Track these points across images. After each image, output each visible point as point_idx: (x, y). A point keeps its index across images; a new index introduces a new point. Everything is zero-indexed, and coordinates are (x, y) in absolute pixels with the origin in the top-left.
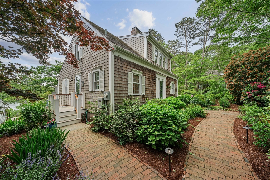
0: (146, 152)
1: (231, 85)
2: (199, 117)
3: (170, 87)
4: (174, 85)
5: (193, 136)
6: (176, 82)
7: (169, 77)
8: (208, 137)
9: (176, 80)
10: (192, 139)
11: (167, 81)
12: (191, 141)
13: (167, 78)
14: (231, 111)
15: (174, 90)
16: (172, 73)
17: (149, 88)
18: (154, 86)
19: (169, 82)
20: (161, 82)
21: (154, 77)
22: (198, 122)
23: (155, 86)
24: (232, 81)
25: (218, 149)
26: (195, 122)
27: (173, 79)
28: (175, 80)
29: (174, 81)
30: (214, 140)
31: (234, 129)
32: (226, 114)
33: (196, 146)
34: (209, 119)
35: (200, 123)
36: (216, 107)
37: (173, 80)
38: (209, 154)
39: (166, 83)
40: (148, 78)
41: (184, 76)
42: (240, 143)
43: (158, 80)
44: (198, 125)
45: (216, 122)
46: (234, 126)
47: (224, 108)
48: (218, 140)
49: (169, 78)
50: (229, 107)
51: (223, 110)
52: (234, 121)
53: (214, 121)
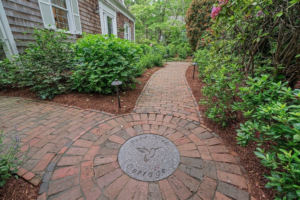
0: (88, 100)
1: (191, 31)
2: (157, 67)
3: (123, 30)
4: (129, 29)
5: (148, 81)
6: (132, 25)
7: (121, 13)
8: (163, 80)
9: (133, 22)
10: (147, 83)
11: (118, 19)
12: (146, 85)
13: (119, 14)
14: (187, 61)
15: (130, 37)
16: (126, 7)
17: (89, 24)
18: (98, 23)
19: (123, 23)
20: (109, 19)
21: (94, 4)
22: (155, 70)
23: (100, 22)
24: (192, 27)
25: (170, 86)
26: (152, 70)
27: (127, 18)
28: (130, 21)
29: (129, 23)
30: (168, 81)
31: (186, 73)
32: (182, 64)
33: (151, 88)
34: (167, 68)
35: (157, 71)
36: (175, 59)
37: (128, 21)
38: (161, 91)
39: (117, 22)
40: (83, 4)
41: (143, 20)
42: (188, 81)
43: (104, 13)
44: (155, 73)
45: (172, 69)
46: (187, 71)
47: (182, 59)
48: (171, 81)
49: (122, 15)
50: (186, 58)
51: (181, 61)
52: (188, 67)
53: (171, 69)
